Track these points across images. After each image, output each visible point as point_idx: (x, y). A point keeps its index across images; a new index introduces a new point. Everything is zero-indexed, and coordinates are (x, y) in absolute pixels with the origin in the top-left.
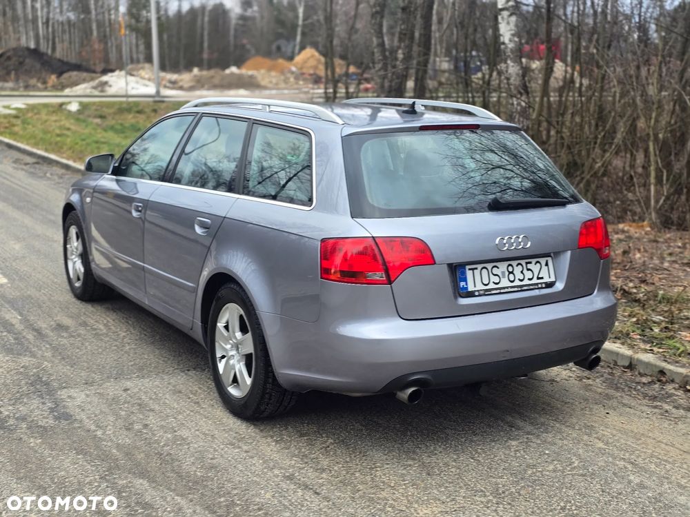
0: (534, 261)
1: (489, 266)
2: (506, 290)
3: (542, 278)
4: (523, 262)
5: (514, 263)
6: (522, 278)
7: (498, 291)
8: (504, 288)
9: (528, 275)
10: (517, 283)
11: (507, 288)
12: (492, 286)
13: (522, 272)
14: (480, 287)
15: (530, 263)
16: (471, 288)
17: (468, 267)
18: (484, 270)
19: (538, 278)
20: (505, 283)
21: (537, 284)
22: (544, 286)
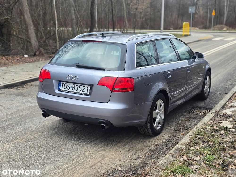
0: (83, 85)
1: (68, 83)
2: (70, 92)
3: (84, 92)
4: (79, 85)
5: (76, 85)
6: (77, 90)
7: (68, 92)
8: (70, 91)
9: (79, 89)
10: (75, 91)
11: (71, 91)
12: (67, 90)
13: (77, 88)
14: (63, 89)
15: (82, 86)
16: (61, 89)
17: (62, 82)
18: (66, 84)
19: (82, 91)
20: (71, 90)
21: (81, 93)
22: (84, 94)
